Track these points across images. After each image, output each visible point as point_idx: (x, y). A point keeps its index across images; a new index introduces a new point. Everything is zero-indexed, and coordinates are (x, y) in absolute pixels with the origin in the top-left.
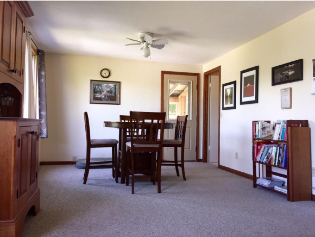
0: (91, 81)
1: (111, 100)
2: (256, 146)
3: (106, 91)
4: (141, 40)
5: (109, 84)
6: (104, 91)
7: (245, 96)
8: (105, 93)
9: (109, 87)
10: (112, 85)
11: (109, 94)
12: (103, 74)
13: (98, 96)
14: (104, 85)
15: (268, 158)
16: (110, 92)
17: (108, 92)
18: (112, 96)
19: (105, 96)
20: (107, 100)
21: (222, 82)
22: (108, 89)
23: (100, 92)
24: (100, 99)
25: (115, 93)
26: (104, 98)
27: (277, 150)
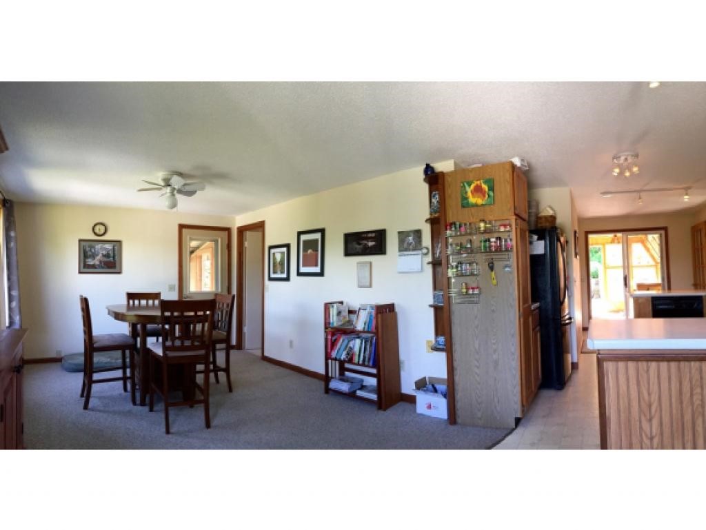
0: (80, 241)
1: (109, 267)
2: (329, 337)
3: (100, 255)
4: (162, 183)
5: (104, 244)
6: (98, 255)
7: (304, 266)
8: (99, 257)
9: (105, 249)
10: (109, 246)
11: (105, 259)
12: (97, 231)
13: (90, 262)
14: (98, 246)
15: (348, 354)
16: (107, 256)
17: (104, 256)
18: (110, 262)
19: (100, 262)
20: (103, 268)
21: (268, 243)
22: (104, 252)
23: (93, 256)
24: (93, 266)
25: (114, 257)
26: (99, 265)
27: (361, 343)
